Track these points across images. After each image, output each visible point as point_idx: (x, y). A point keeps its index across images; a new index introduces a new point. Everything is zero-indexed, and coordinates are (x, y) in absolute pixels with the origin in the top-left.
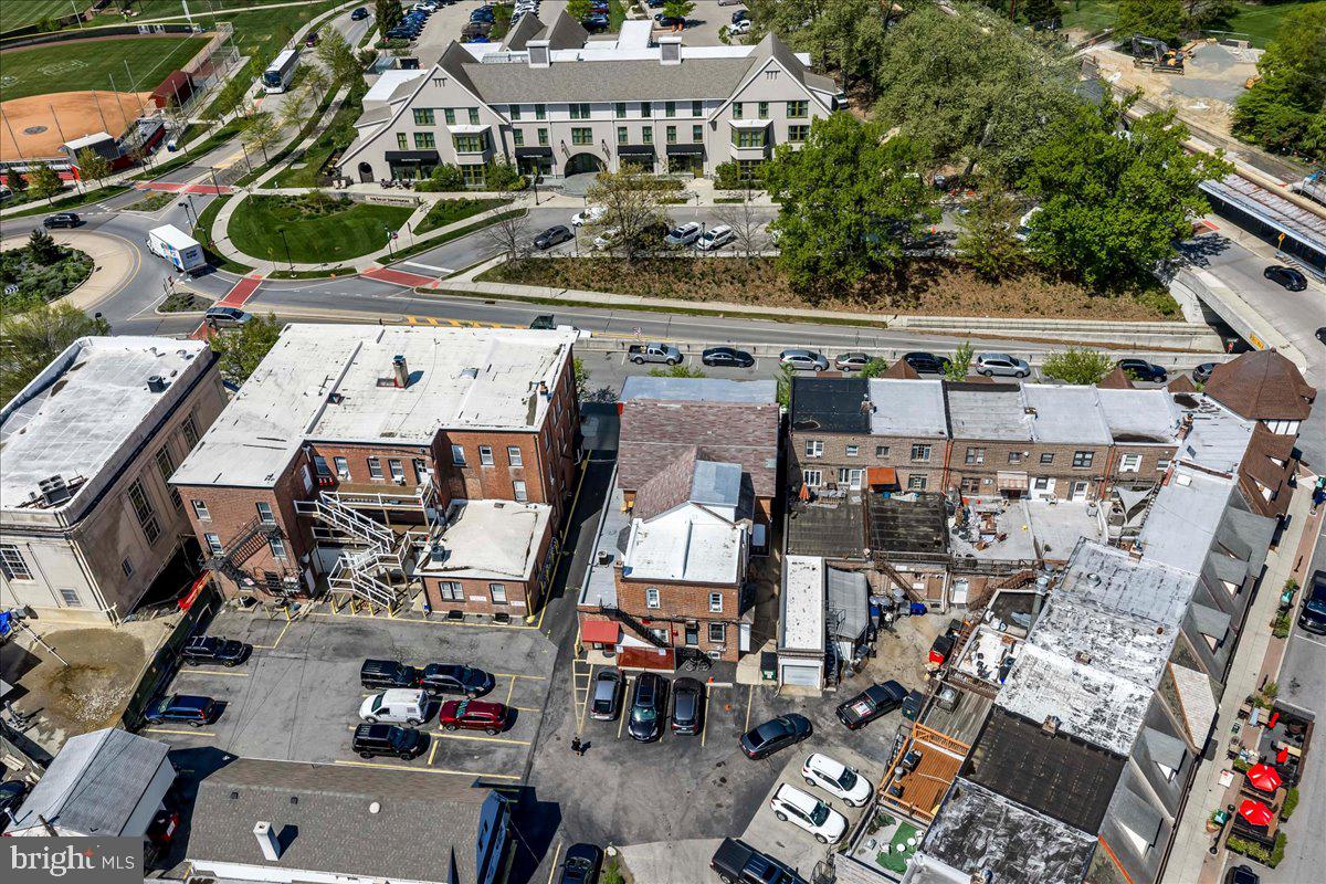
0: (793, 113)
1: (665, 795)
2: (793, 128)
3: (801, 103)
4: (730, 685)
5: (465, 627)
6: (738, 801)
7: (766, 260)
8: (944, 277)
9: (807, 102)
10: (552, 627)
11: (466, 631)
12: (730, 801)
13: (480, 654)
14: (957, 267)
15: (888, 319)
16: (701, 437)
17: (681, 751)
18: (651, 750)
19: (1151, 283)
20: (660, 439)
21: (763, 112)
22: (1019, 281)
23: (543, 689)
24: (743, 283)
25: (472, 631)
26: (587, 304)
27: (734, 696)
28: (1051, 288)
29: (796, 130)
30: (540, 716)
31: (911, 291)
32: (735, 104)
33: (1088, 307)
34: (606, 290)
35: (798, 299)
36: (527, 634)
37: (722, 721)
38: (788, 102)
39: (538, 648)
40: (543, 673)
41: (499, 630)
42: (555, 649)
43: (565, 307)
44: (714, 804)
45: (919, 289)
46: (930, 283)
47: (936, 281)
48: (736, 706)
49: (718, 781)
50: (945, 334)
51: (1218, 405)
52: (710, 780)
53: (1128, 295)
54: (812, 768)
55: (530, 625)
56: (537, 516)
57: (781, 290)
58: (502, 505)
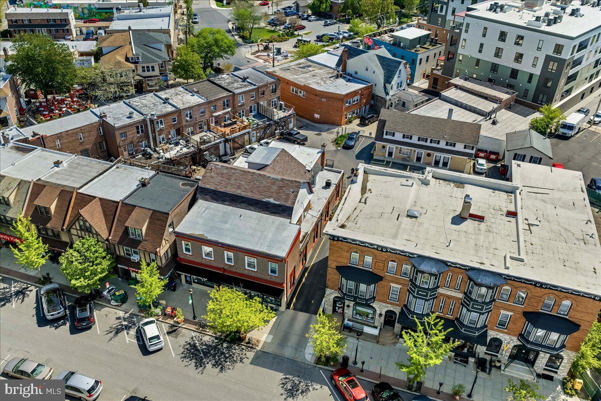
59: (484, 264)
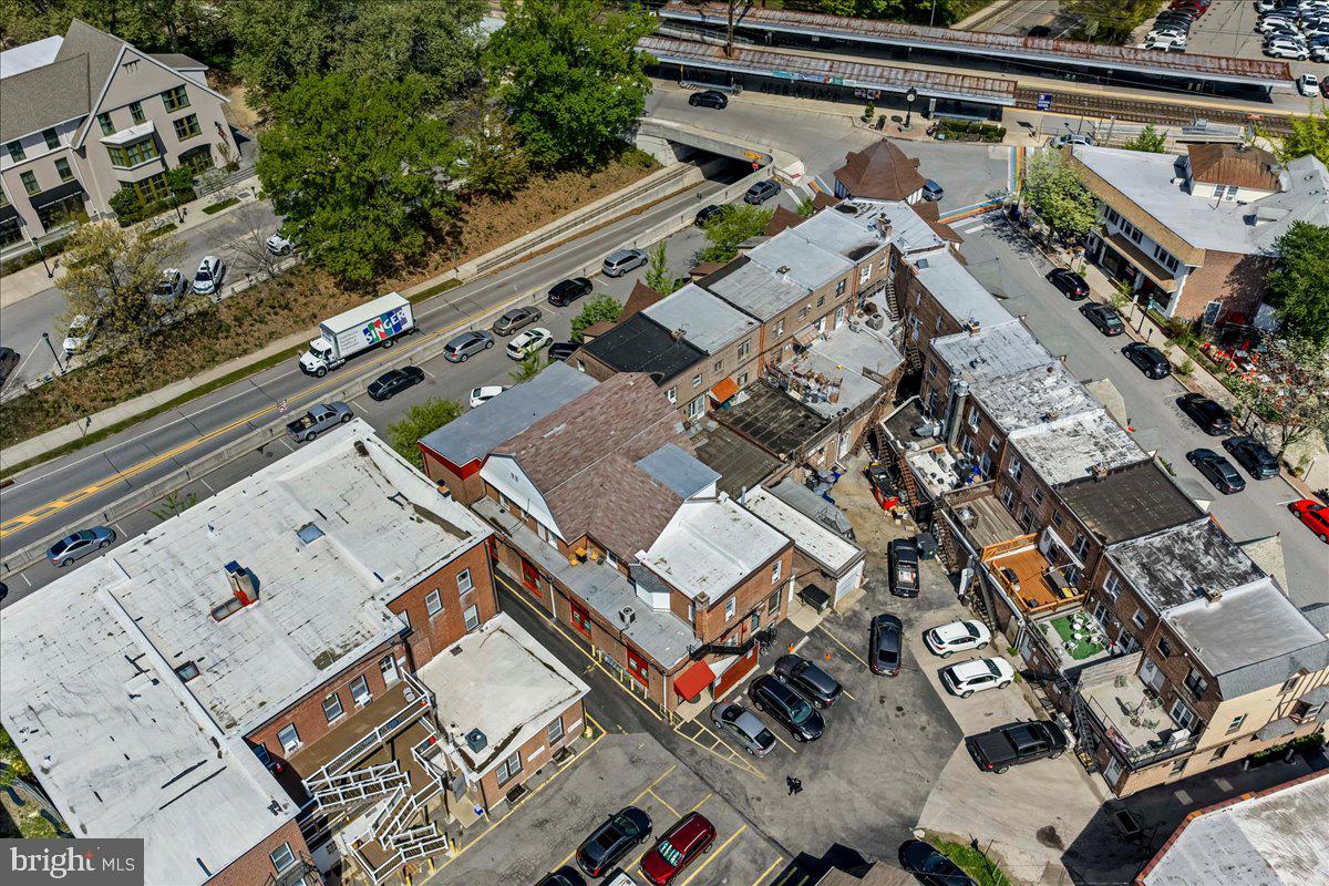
0: (173, 105)
1: (884, 758)
2: (178, 123)
3: (177, 90)
4: (806, 638)
5: (540, 794)
6: (927, 713)
7: (290, 271)
8: (467, 213)
9: (183, 87)
10: (616, 721)
11: (545, 797)
12: (924, 718)
13: (592, 803)
14: (470, 198)
15: (451, 275)
16: (610, 442)
17: (847, 717)
18: (829, 737)
19: (621, 147)
20: (578, 467)
21: (138, 117)
22: (528, 188)
23: (688, 776)
24: (287, 307)
25: (550, 791)
26: (136, 419)
27: (818, 643)
28: (557, 183)
29: (182, 124)
30: (718, 798)
31: (449, 240)
32: (100, 117)
33: (593, 187)
34: (139, 393)
35: (355, 297)
36: (603, 746)
37: (838, 669)
38: (163, 94)
39: (631, 749)
40: (667, 764)
41: (575, 767)
42: (647, 735)
43: (112, 437)
44: (918, 730)
45: (456, 234)
46: (460, 224)
47: (462, 220)
48: (831, 650)
49: (898, 713)
50: (513, 264)
51: (867, 202)
52: (892, 717)
53: (613, 163)
54: (946, 642)
55: (594, 737)
56: (502, 631)
57: (332, 296)
58: (458, 648)
59: (146, 543)
